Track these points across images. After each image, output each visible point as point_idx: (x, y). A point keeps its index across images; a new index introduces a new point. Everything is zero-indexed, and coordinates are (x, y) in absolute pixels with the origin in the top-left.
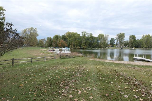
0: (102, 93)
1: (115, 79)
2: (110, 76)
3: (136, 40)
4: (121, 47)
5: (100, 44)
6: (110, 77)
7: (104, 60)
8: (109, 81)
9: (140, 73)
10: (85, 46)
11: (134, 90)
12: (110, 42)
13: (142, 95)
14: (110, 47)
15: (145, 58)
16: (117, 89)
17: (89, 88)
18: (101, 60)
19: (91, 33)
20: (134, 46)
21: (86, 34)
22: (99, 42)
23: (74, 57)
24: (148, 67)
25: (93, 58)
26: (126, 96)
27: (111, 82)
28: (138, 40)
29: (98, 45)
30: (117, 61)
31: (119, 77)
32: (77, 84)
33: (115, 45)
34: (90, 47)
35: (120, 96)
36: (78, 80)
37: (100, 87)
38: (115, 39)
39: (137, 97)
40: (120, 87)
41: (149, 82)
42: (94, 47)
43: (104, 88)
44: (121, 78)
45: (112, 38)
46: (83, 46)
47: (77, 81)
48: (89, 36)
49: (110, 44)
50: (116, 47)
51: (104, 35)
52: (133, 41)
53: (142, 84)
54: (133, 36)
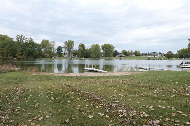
0: (60, 120)
1: (72, 97)
2: (65, 93)
3: (86, 49)
4: (70, 57)
5: (44, 53)
6: (65, 95)
7: (52, 74)
8: (65, 101)
9: (96, 85)
10: (21, 55)
11: (97, 107)
12: (57, 51)
13: (106, 111)
14: (57, 57)
15: (95, 68)
16: (78, 109)
17: (38, 118)
18: (47, 74)
19: (31, 38)
20: (84, 55)
21: (23, 38)
22: (43, 50)
23: (4, 73)
24: (100, 77)
25: (35, 71)
26: (90, 116)
27: (68, 102)
28: (87, 49)
29: (42, 54)
30: (68, 74)
31: (76, 94)
32: (17, 115)
33: (63, 55)
34: (29, 57)
35: (84, 117)
36: (18, 108)
37: (55, 111)
38: (63, 47)
39: (102, 115)
40: (80, 106)
41: (108, 94)
42: (36, 57)
43: (62, 112)
44: (79, 95)
45: (59, 46)
46: (19, 56)
47: (16, 110)
48: (28, 42)
49: (57, 54)
50: (64, 57)
51: (50, 42)
52: (83, 50)
53: (102, 98)
54: (82, 44)
